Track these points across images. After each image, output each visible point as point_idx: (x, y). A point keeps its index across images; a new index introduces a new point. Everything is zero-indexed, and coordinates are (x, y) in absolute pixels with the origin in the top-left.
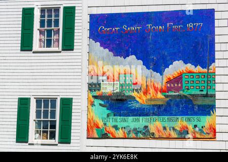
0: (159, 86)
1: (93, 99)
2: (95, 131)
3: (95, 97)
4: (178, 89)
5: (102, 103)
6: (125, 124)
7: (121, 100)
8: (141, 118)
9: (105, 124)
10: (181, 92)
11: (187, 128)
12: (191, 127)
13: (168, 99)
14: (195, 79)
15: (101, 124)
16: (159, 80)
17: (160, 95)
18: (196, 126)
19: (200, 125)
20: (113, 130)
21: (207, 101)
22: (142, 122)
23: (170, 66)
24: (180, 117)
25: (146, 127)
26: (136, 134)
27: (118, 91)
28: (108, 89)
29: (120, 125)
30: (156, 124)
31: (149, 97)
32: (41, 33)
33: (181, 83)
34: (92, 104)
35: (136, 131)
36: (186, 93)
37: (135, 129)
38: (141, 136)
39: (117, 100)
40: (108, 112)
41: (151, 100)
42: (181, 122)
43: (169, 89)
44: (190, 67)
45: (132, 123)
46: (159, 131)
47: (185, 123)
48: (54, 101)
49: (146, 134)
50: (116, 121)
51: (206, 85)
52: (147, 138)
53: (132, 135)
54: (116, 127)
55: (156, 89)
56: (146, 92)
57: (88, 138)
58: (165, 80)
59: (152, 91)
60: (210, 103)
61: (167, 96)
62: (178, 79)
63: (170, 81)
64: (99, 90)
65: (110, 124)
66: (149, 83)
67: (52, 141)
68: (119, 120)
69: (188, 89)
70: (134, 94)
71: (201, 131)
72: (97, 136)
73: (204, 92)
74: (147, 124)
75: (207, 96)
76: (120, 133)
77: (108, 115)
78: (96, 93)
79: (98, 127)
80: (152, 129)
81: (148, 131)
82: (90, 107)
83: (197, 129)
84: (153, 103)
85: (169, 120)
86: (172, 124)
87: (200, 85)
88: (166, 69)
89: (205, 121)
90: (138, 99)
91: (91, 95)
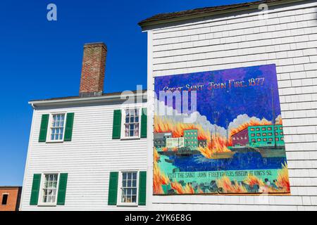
0: (224, 140)
1: (158, 155)
2: (161, 187)
3: (161, 153)
4: (244, 142)
5: (168, 158)
6: (191, 180)
7: (186, 155)
8: (207, 173)
9: (171, 180)
10: (248, 146)
11: (257, 182)
12: (261, 181)
13: (234, 153)
14: (261, 132)
15: (167, 180)
16: (224, 134)
17: (226, 149)
18: (266, 180)
19: (271, 178)
20: (179, 186)
21: (276, 154)
22: (208, 177)
23: (235, 120)
24: (248, 171)
25: (213, 182)
26: (204, 189)
27: (183, 146)
28: (173, 144)
29: (186, 180)
30: (224, 178)
31: (214, 151)
32: (127, 126)
33: (247, 136)
34: (158, 160)
35: (203, 186)
36: (253, 146)
37: (202, 185)
38: (209, 192)
39: (182, 155)
40: (174, 167)
41: (217, 154)
42: (250, 176)
43: (235, 143)
44: (255, 120)
45: (199, 178)
46: (227, 186)
47: (254, 177)
48: (135, 174)
49: (214, 189)
50: (182, 176)
51: (273, 137)
52: (215, 194)
53: (199, 191)
54: (182, 183)
55: (221, 143)
56: (211, 147)
57: (154, 195)
58: (230, 134)
59: (217, 145)
60: (280, 156)
61: (233, 150)
62: (244, 132)
63: (235, 135)
64: (164, 146)
65: (176, 179)
66: (214, 138)
67: (134, 204)
68: (185, 176)
69: (255, 142)
70: (200, 149)
71: (273, 185)
72: (163, 193)
73: (273, 145)
74: (214, 179)
75: (276, 148)
76: (187, 189)
77: (174, 171)
78: (162, 149)
79: (164, 183)
80: (220, 184)
81: (216, 186)
82: (156, 163)
83: (268, 183)
84: (219, 157)
85: (237, 174)
86: (241, 178)
87: (267, 137)
88: (231, 123)
89: (276, 174)
90: (203, 154)
91: (156, 152)
